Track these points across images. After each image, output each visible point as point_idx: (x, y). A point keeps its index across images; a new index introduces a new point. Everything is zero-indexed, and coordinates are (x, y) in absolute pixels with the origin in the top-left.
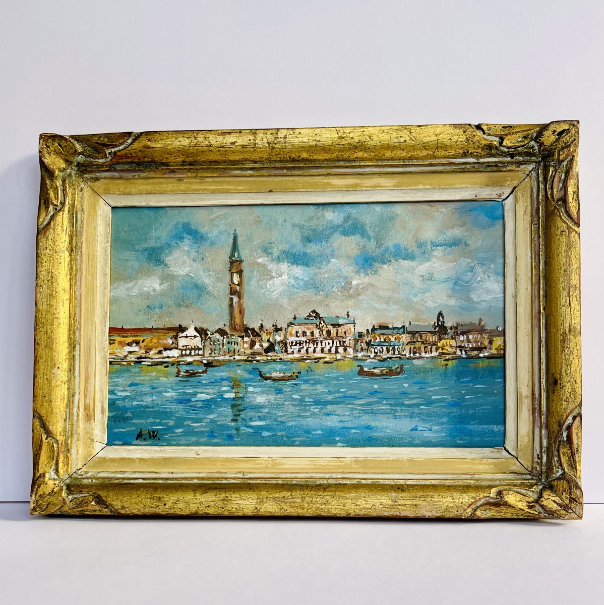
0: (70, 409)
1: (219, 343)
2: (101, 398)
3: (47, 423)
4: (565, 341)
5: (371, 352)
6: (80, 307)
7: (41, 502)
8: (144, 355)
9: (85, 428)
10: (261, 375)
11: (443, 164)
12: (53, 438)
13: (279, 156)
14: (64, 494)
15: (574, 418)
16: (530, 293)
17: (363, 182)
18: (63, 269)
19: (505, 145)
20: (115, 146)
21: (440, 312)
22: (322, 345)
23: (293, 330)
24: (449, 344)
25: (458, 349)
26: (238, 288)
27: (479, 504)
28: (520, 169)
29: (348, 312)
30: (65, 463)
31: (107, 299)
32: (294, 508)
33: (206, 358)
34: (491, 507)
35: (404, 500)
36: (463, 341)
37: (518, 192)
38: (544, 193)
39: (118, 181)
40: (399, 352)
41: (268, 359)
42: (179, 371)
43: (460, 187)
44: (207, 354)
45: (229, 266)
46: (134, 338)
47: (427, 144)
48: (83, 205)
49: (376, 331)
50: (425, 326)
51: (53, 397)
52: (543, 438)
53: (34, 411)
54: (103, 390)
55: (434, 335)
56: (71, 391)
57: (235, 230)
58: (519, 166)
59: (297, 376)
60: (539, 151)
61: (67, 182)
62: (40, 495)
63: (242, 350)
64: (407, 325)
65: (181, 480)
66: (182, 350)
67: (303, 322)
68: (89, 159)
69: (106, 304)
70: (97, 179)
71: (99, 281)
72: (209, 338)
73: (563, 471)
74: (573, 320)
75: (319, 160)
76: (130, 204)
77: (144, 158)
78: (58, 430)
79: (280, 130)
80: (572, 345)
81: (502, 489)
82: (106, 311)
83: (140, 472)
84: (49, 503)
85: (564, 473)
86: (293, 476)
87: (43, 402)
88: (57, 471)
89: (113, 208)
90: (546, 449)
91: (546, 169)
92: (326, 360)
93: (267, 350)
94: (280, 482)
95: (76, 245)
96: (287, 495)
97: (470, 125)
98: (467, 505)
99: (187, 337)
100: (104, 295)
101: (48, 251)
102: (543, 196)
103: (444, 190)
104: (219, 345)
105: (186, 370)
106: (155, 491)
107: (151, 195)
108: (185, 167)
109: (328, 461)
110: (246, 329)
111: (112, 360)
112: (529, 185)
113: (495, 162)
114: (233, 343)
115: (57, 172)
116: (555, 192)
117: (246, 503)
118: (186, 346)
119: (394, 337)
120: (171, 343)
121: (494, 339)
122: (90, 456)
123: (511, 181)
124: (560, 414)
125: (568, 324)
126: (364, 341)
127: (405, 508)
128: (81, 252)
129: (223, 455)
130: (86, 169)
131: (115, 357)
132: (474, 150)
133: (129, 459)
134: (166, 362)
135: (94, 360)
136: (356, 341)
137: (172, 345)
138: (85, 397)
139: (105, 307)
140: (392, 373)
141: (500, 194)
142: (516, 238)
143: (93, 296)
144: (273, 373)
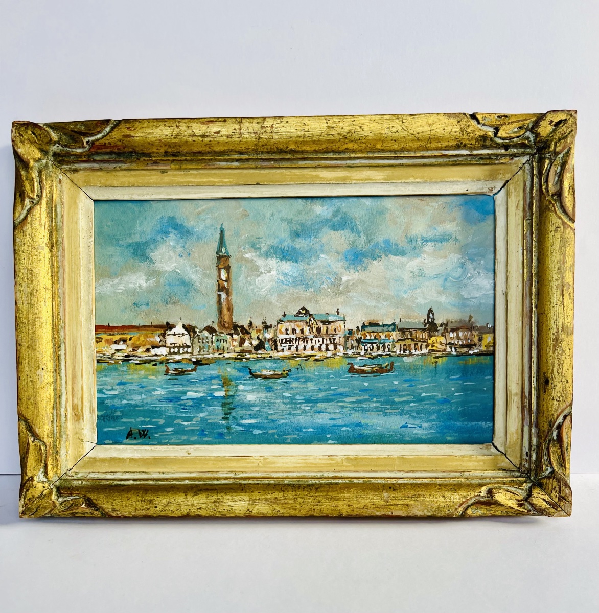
0: (57, 411)
1: (207, 340)
2: (90, 397)
3: (33, 426)
4: (557, 340)
5: (362, 349)
6: (64, 305)
7: (30, 506)
8: (132, 353)
9: (74, 429)
11: (435, 157)
12: (41, 440)
13: (266, 147)
14: (54, 497)
15: (565, 418)
16: (521, 291)
17: (353, 174)
18: (44, 267)
19: (500, 136)
20: (92, 135)
21: (430, 309)
22: (312, 343)
23: (283, 327)
24: (439, 341)
25: (448, 346)
26: (226, 284)
27: (470, 503)
28: (513, 161)
29: (338, 309)
30: (54, 465)
31: (92, 297)
32: (287, 509)
33: (195, 356)
34: (482, 506)
35: (396, 499)
36: (452, 339)
37: (511, 186)
38: (538, 187)
39: (99, 173)
40: (389, 349)
41: (257, 357)
42: (168, 370)
43: (452, 180)
44: (196, 352)
45: (216, 261)
46: (121, 336)
47: (419, 135)
48: (63, 198)
49: (366, 329)
50: (415, 323)
51: (39, 399)
52: (533, 436)
53: (19, 414)
54: (91, 390)
55: (424, 332)
56: (58, 392)
57: (222, 224)
58: (512, 159)
59: (287, 374)
60: (534, 142)
61: (43, 173)
62: (29, 499)
63: (232, 348)
64: (397, 322)
65: (172, 481)
66: (170, 348)
67: (293, 320)
68: (65, 149)
69: (91, 301)
70: (76, 170)
71: (83, 278)
72: (198, 335)
73: (552, 470)
74: (566, 319)
75: (307, 152)
76: (112, 198)
77: (124, 147)
78: (45, 433)
79: (267, 119)
80: (564, 344)
81: (492, 487)
82: (91, 309)
83: (131, 472)
84: (39, 507)
85: (553, 472)
86: (285, 475)
87: (27, 404)
88: (46, 474)
89: (95, 201)
90: (535, 447)
91: (541, 161)
92: (316, 357)
93: (257, 348)
94: (272, 482)
95: (57, 240)
96: (280, 496)
97: (464, 114)
98: (459, 505)
99: (175, 335)
100: (89, 292)
101: (26, 247)
102: (537, 190)
103: (435, 183)
104: (208, 342)
105: (175, 368)
106: (146, 494)
107: (134, 188)
108: (168, 158)
109: (320, 459)
110: (235, 327)
111: (99, 358)
112: (522, 179)
113: (488, 154)
114: (222, 341)
115: (32, 163)
116: (550, 186)
117: (238, 504)
118: (174, 344)
119: (384, 334)
120: (159, 340)
121: (484, 336)
122: (80, 457)
123: (504, 174)
124: (550, 414)
125: (560, 323)
126: (354, 339)
127: (397, 508)
128: (63, 248)
129: (214, 454)
130: (63, 160)
131: (102, 355)
132: (468, 142)
133: (119, 459)
134: (154, 361)
135: (81, 360)
136: (347, 338)
137: (160, 342)
138: (73, 397)
139: (91, 305)
140: (382, 371)
141: (492, 188)
142: (507, 234)
143: (77, 293)
144: (264, 371)
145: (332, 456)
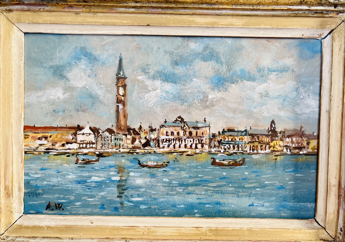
1: (108, 139)
2: (18, 180)
5: (222, 148)
8: (51, 147)
9: (6, 203)
10: (139, 164)
11: (283, 10)
16: (341, 110)
21: (273, 120)
22: (185, 142)
23: (164, 130)
24: (278, 144)
25: (285, 148)
26: (123, 98)
28: (338, 16)
29: (205, 119)
31: (22, 105)
33: (98, 150)
36: (288, 143)
37: (336, 34)
39: (28, 13)
40: (242, 149)
41: (145, 152)
42: (77, 160)
43: (293, 28)
44: (99, 148)
45: (116, 81)
46: (44, 134)
49: (225, 133)
50: (261, 130)
54: (19, 174)
55: (268, 137)
57: (121, 54)
58: (338, 14)
63: (126, 145)
64: (248, 129)
66: (80, 144)
67: (172, 125)
69: (20, 108)
70: (10, 11)
71: (14, 91)
72: (101, 135)
76: (38, 31)
82: (21, 114)
83: (48, 238)
89: (25, 33)
92: (188, 153)
93: (145, 145)
99: (83, 134)
100: (19, 102)
103: (280, 30)
104: (108, 140)
105: (83, 159)
107: (54, 25)
108: (81, 4)
109: (189, 230)
110: (129, 129)
111: (27, 150)
112: (344, 29)
113: (322, 10)
114: (119, 139)
118: (83, 141)
119: (239, 138)
120: (71, 138)
121: (311, 141)
122: (10, 224)
123: (331, 24)
126: (216, 140)
129: (111, 224)
131: (29, 148)
133: (39, 227)
134: (68, 153)
135: (11, 152)
136: (211, 140)
137: (72, 139)
138: (5, 180)
139: (20, 111)
140: (236, 164)
141: (321, 34)
142: (332, 68)
143: (9, 102)
144: (149, 162)
145: (198, 227)
